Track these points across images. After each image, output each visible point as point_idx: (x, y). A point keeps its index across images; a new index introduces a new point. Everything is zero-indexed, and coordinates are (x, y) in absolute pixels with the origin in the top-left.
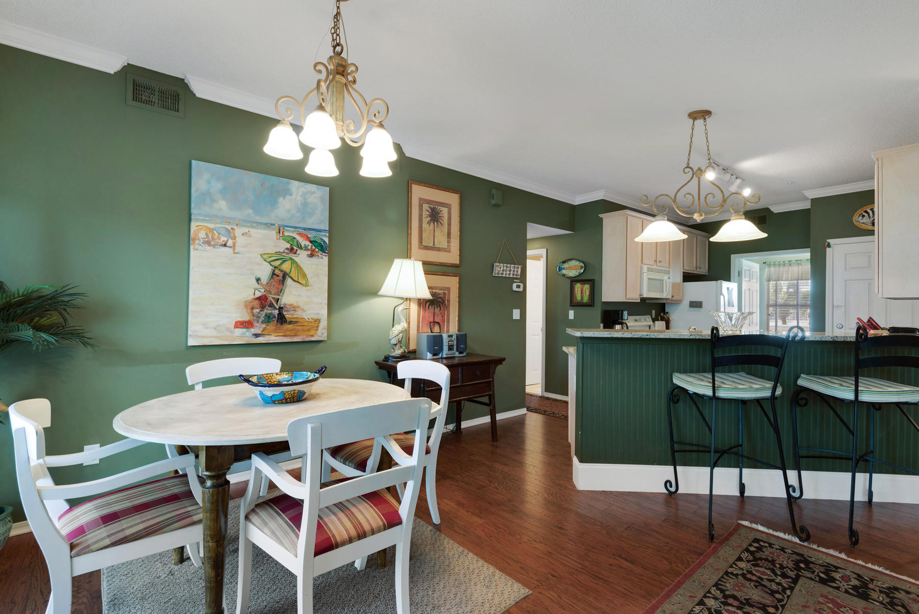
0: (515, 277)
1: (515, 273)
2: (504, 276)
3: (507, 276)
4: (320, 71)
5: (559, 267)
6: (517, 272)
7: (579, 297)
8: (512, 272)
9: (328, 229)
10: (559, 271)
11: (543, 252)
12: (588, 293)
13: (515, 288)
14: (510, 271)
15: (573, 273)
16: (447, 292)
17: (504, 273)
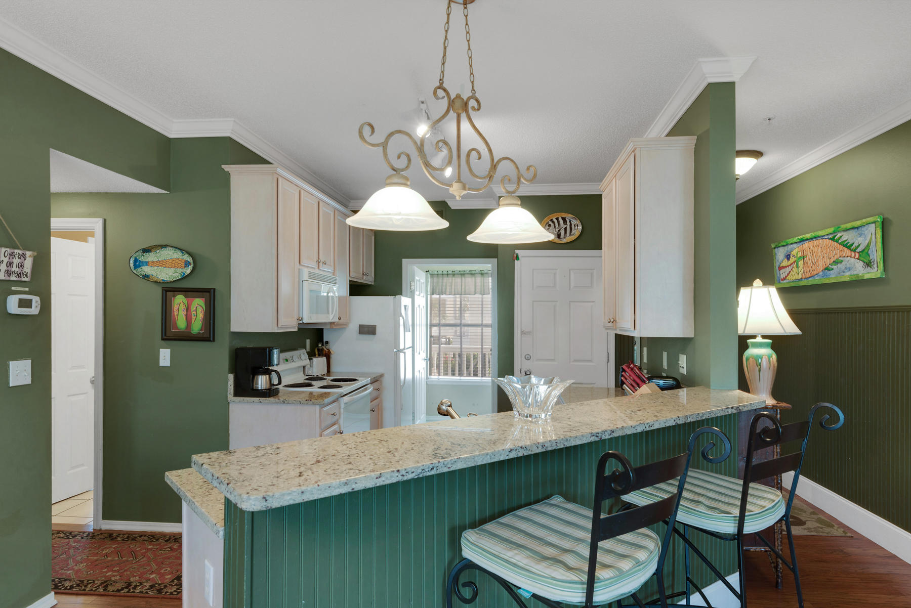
0: (13, 278)
1: (14, 268)
5: (136, 260)
6: (21, 266)
7: (181, 323)
10: (136, 267)
11: (97, 225)
12: (201, 315)
13: (13, 305)
15: (168, 274)
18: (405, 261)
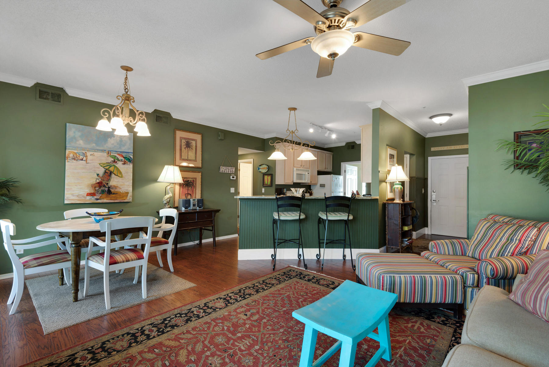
0: (231, 173)
1: (232, 171)
2: (226, 172)
3: (227, 172)
4: (119, 99)
5: (258, 168)
6: (233, 170)
7: (266, 182)
8: (230, 171)
9: (132, 152)
10: (258, 169)
11: (252, 160)
12: (270, 180)
13: (231, 178)
14: (229, 170)
15: (264, 171)
16: (195, 180)
17: (226, 171)
18: (342, 163)
